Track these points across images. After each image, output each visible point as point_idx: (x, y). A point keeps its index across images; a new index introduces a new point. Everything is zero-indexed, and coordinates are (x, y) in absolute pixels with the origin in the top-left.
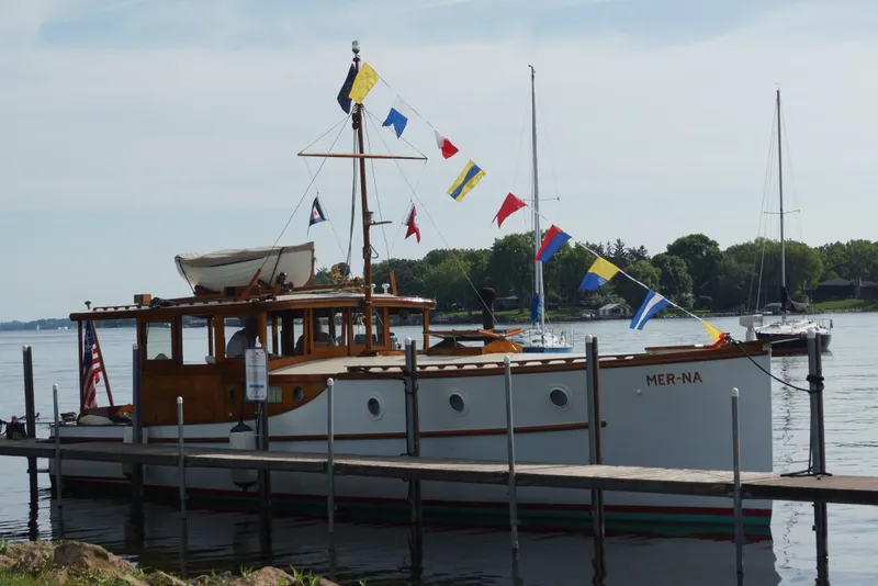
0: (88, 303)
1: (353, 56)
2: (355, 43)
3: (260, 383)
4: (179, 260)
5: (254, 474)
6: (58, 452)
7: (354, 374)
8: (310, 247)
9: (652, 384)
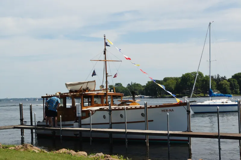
0: (47, 94)
1: (104, 38)
2: (104, 35)
3: (79, 113)
4: (66, 84)
5: (78, 133)
6: (35, 128)
7: (101, 110)
8: (94, 81)
9: (163, 112)
